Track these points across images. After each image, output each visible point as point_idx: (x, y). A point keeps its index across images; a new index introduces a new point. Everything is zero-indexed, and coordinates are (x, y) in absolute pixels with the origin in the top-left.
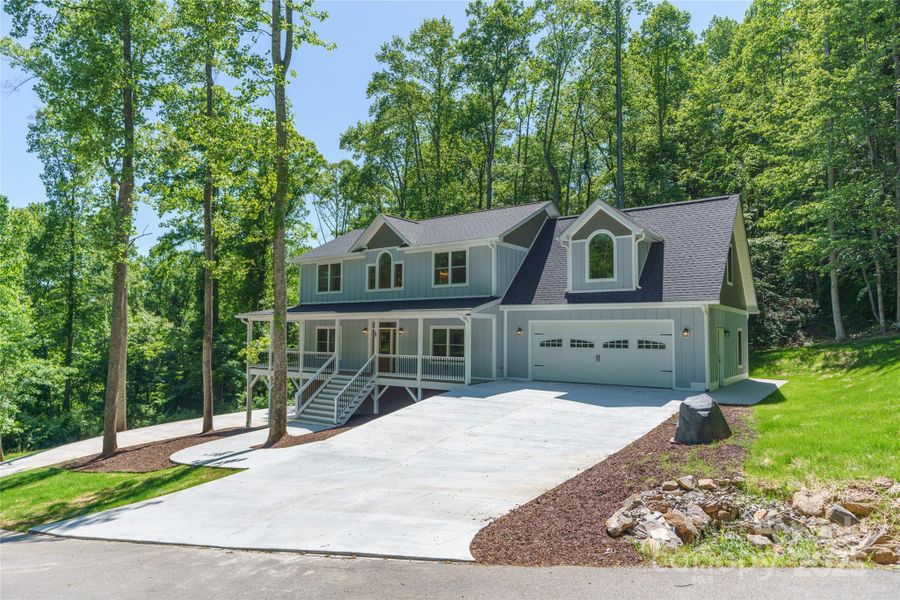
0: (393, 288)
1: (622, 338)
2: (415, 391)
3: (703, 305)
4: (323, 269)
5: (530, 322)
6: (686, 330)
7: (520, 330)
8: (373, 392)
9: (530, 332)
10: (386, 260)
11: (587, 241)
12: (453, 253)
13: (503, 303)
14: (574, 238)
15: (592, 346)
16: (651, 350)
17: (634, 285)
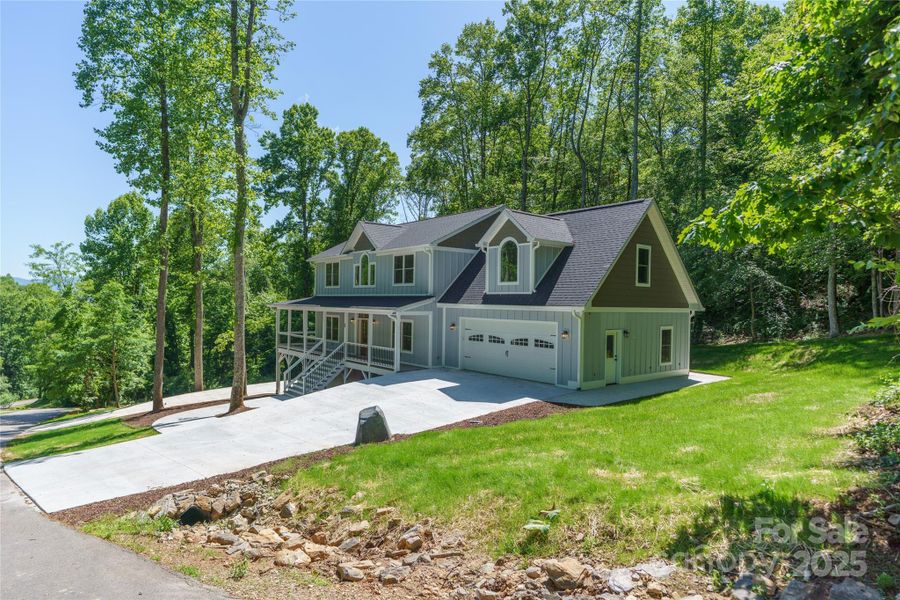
0: (369, 286)
1: (523, 337)
2: (367, 373)
3: (580, 310)
4: (329, 266)
5: (461, 318)
6: (566, 333)
7: (453, 325)
8: (343, 372)
9: (460, 327)
10: (365, 260)
11: (499, 248)
12: (406, 256)
13: (442, 301)
14: (491, 245)
15: (503, 342)
16: (543, 349)
17: (531, 289)
